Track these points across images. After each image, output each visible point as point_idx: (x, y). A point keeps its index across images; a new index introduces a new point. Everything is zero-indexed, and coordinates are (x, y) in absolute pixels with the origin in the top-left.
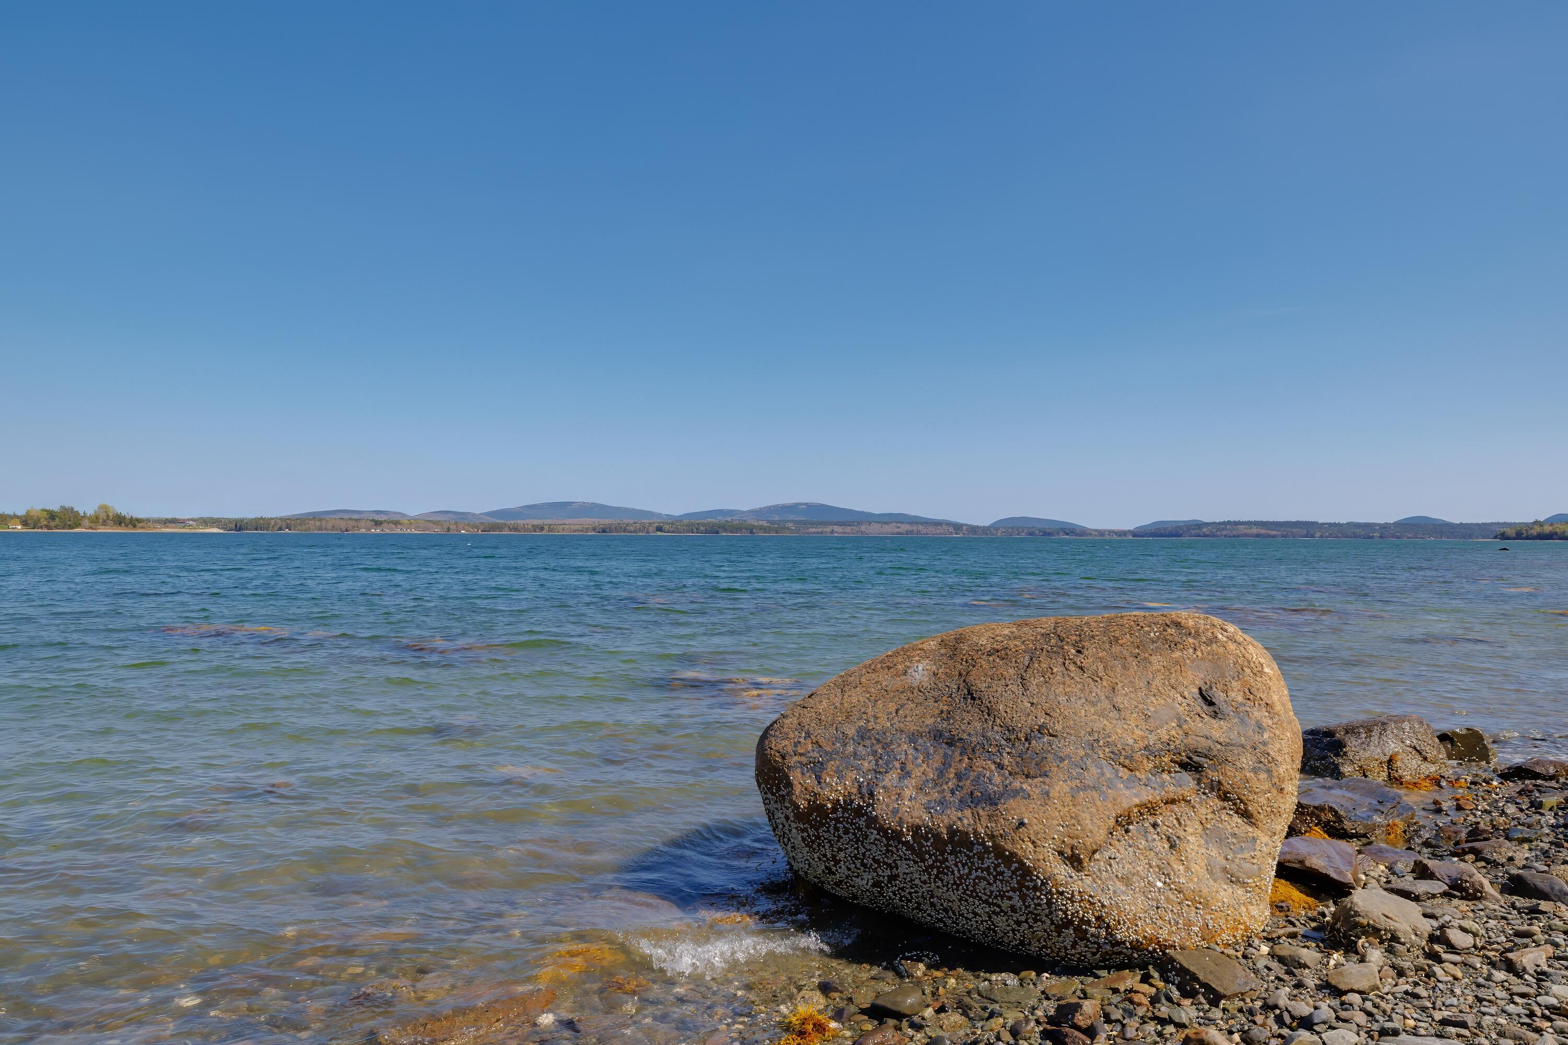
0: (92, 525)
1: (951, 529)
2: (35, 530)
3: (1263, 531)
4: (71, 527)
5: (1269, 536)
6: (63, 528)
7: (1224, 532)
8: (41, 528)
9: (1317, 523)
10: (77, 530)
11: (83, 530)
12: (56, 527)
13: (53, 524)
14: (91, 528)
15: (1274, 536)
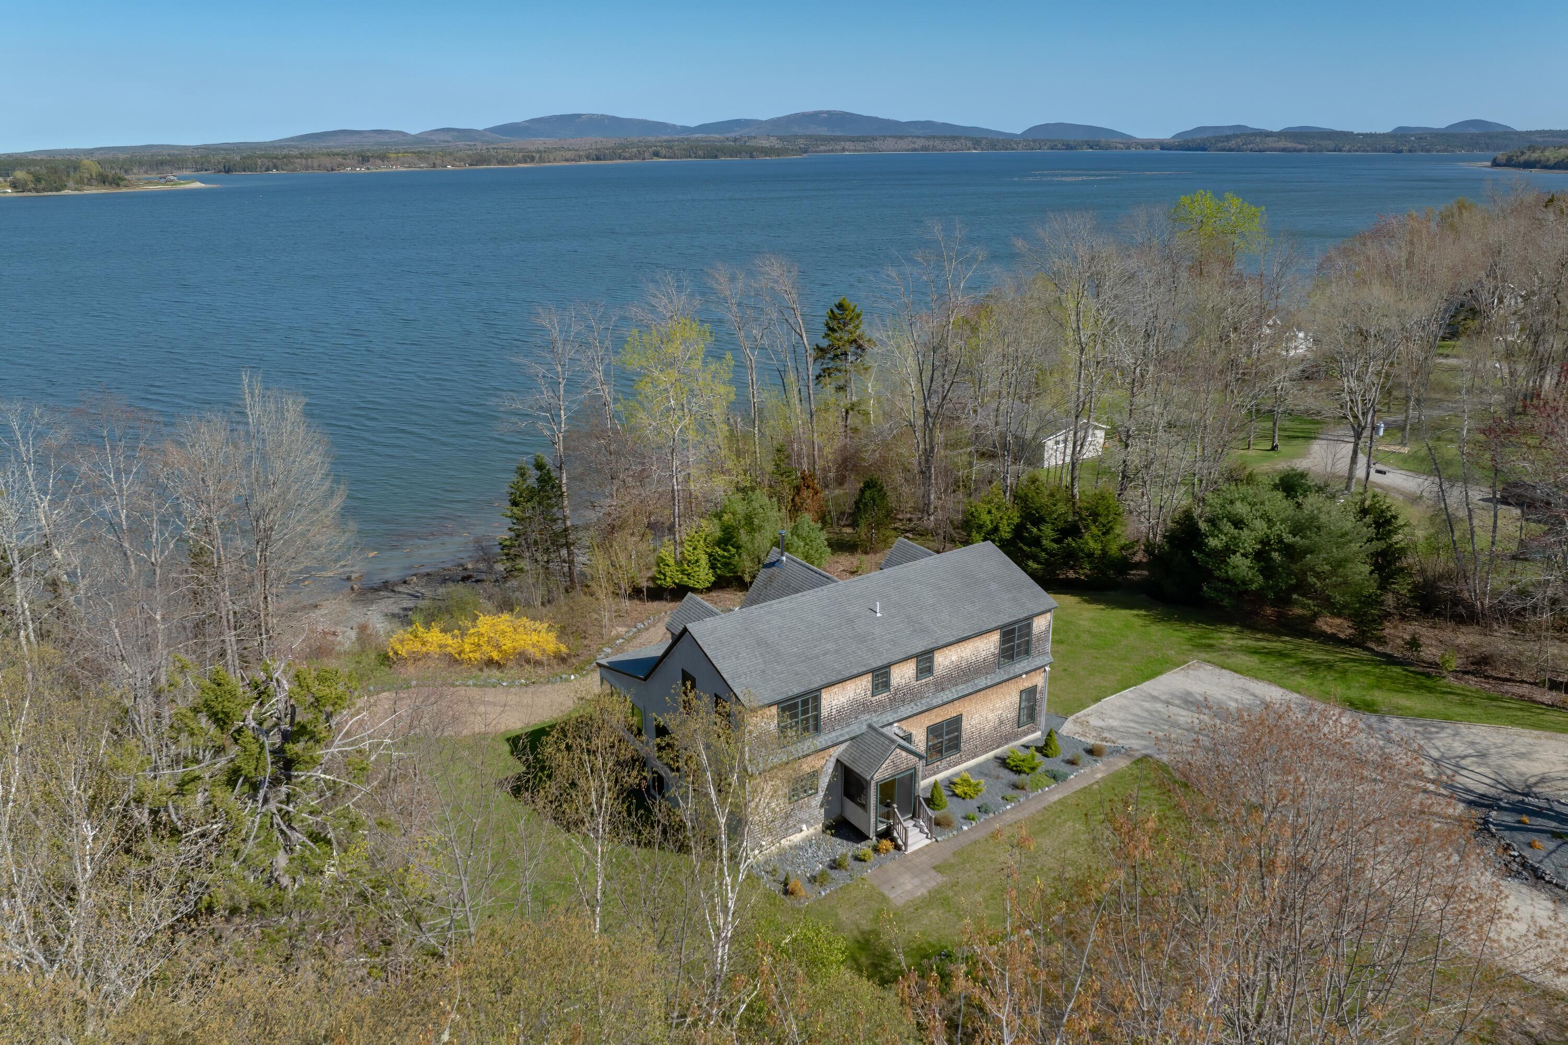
0: (78, 186)
1: (969, 144)
2: (25, 194)
3: (1290, 145)
4: (58, 190)
5: (1295, 150)
6: (51, 190)
7: (1250, 146)
8: (30, 191)
9: (1352, 133)
10: (64, 192)
11: (70, 192)
12: (44, 190)
13: (40, 187)
14: (76, 189)
15: (1301, 150)
